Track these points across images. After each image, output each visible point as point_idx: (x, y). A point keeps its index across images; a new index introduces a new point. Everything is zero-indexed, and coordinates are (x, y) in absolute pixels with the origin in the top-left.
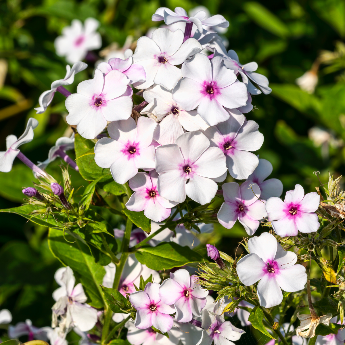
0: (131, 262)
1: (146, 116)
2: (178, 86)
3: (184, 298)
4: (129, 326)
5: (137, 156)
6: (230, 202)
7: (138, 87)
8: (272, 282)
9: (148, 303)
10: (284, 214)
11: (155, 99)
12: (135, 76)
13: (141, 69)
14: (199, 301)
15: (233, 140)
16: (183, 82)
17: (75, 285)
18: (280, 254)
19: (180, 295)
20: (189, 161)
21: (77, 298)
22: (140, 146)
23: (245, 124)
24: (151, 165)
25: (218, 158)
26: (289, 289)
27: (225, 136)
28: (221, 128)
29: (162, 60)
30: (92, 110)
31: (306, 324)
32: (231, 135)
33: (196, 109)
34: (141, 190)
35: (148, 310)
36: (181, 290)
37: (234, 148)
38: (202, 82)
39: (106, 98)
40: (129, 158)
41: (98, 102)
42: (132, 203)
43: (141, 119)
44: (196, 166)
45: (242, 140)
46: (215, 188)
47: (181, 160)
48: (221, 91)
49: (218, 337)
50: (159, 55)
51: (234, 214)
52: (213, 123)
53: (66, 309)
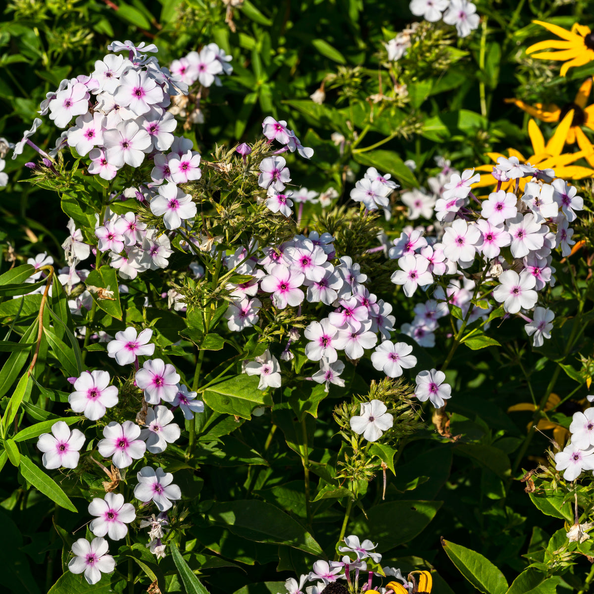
0: (111, 213)
1: (98, 111)
2: (117, 91)
3: (130, 230)
4: (112, 256)
5: (93, 138)
6: (160, 166)
7: (94, 93)
8: (174, 213)
9: (108, 234)
10: (179, 169)
11: (103, 101)
12: (91, 87)
13: (97, 81)
14: (142, 233)
15: (156, 125)
16: (120, 88)
17: (76, 230)
18: (179, 196)
19: (127, 228)
20: (126, 140)
21: (77, 238)
22: (95, 132)
23: (164, 114)
24: (100, 143)
25: (145, 137)
26: (185, 218)
27: (151, 123)
28: (147, 117)
29: (109, 75)
30: (64, 109)
31: (205, 243)
32: (154, 122)
33: (128, 106)
34: (97, 161)
35: (107, 239)
36: (128, 225)
37: (157, 130)
38: (133, 88)
39: (73, 101)
40: (89, 139)
41: (68, 104)
42: (92, 169)
43: (95, 114)
44: (131, 143)
45: (163, 125)
46: (143, 156)
47: (121, 139)
48: (146, 93)
49: (156, 256)
50: (107, 72)
51: (163, 174)
52: (140, 114)
53: (71, 246)
